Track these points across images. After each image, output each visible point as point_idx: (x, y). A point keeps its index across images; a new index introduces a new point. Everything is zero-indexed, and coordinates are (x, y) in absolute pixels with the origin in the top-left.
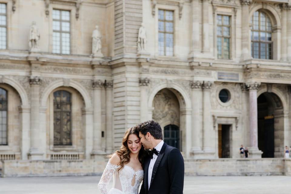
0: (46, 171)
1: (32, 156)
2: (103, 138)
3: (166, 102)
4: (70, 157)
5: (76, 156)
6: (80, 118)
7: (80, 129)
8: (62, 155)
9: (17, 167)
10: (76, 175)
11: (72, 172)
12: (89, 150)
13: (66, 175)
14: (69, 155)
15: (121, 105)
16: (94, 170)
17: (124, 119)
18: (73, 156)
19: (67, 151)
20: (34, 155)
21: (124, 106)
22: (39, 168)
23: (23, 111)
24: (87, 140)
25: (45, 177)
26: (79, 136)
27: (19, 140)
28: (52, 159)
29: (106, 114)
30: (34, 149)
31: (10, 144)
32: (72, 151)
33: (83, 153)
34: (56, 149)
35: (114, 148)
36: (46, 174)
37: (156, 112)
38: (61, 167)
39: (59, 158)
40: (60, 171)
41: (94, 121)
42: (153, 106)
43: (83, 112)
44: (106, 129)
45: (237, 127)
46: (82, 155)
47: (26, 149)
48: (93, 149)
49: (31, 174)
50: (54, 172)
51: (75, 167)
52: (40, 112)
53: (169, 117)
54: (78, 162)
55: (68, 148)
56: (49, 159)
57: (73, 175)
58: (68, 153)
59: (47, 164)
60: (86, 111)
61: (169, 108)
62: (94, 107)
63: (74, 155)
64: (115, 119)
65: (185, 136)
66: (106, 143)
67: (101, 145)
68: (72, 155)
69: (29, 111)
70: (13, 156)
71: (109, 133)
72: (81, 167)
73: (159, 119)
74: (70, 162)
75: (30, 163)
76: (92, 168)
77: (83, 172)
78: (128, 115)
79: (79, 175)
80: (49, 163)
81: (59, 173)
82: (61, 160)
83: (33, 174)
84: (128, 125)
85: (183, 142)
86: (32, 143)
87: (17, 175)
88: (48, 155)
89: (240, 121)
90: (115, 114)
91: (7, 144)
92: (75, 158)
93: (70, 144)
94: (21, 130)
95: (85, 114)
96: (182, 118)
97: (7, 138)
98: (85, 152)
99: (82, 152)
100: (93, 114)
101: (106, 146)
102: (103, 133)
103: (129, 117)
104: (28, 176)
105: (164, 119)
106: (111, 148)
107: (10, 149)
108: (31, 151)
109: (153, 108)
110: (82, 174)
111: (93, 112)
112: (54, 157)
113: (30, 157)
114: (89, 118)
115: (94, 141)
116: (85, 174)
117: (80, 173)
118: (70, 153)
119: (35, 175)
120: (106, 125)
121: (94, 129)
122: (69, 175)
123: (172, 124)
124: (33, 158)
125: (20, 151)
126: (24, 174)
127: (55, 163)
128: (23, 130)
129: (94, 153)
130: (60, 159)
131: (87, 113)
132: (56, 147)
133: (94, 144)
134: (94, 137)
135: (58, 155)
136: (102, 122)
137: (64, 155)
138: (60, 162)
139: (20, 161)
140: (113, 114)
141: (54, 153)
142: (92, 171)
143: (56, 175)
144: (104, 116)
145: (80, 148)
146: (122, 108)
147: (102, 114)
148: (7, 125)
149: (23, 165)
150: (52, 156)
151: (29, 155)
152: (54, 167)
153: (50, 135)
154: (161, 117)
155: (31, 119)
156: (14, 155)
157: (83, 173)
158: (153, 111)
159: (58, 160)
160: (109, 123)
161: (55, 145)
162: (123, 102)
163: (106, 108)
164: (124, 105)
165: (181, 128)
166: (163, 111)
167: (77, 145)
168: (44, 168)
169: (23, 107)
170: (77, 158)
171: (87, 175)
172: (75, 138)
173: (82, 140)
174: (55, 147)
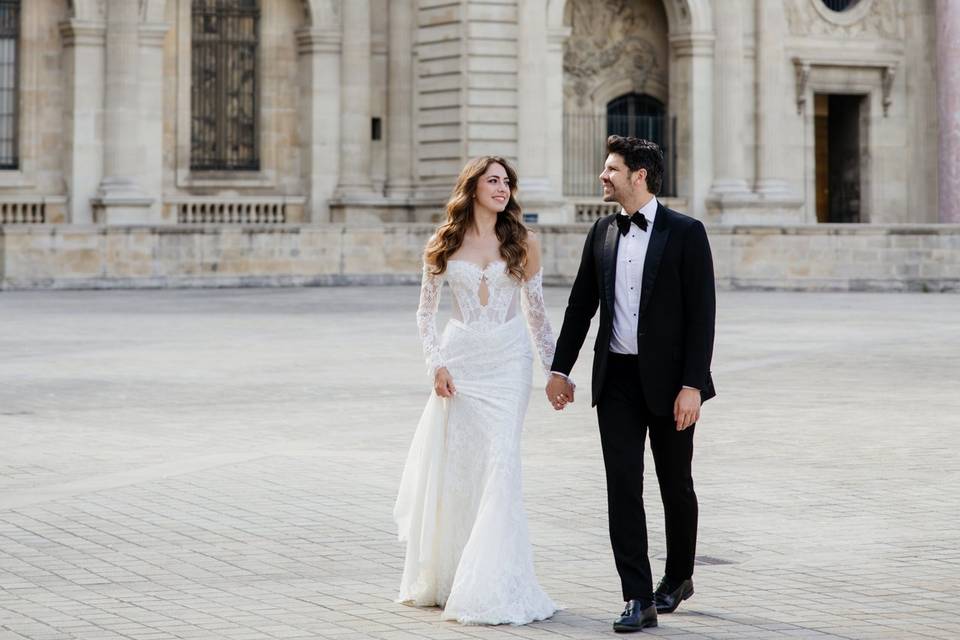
0: (162, 267)
1: (109, 211)
2: (376, 143)
3: (617, 9)
4: (253, 216)
5: (275, 209)
6: (290, 66)
7: (289, 110)
8: (221, 208)
9: (53, 251)
10: (274, 282)
11: (257, 272)
12: (323, 189)
13: (237, 281)
14: (248, 209)
15: (447, 20)
16: (342, 265)
17: (458, 73)
18: (262, 210)
19: (242, 190)
20: (116, 205)
21: (457, 22)
22: (136, 256)
23: (78, 39)
24: (316, 149)
25: (158, 288)
26: (286, 135)
27: (62, 149)
28: (185, 221)
29: (388, 54)
30: (116, 183)
31: (26, 164)
32: (259, 190)
33: (301, 200)
34: (198, 183)
35: (418, 182)
36: (162, 278)
37: (579, 45)
38: (218, 252)
39: (209, 217)
40: (214, 267)
41: (342, 81)
42: (565, 24)
43: (304, 45)
44: (388, 111)
45: (886, 105)
46: (295, 205)
47: (85, 182)
48: (339, 186)
49: (104, 278)
50: (189, 272)
51: (272, 252)
52: (141, 45)
53: (625, 63)
54: (283, 232)
55: (244, 180)
56: (173, 220)
57: (265, 282)
58: (245, 201)
59: (166, 239)
60: (314, 40)
61: (626, 32)
62: (342, 28)
63: (266, 208)
64: (425, 73)
65: (688, 137)
66: (388, 161)
67: (368, 169)
68: (258, 208)
69: (100, 41)
70: (38, 211)
71: (399, 126)
72: (295, 253)
73: (589, 72)
74: (251, 233)
75: (102, 237)
76: (337, 258)
77: (302, 272)
78: (471, 55)
79: (286, 281)
80: (174, 237)
81: (209, 274)
82: (216, 225)
83: (114, 280)
84: (472, 93)
85: (680, 162)
86: (108, 160)
87: (52, 281)
88: (167, 206)
89: (898, 82)
90: (425, 52)
91: (14, 166)
92: (271, 217)
93: (253, 165)
94: (67, 113)
95: (311, 52)
96: (676, 68)
97: (15, 140)
98: (309, 197)
99: (299, 195)
100: (340, 52)
101: (388, 175)
102: (376, 123)
103: (476, 65)
104: (92, 284)
105: (608, 70)
106: (405, 182)
107: (29, 183)
108: (104, 193)
109: (568, 32)
110: (297, 281)
111: (340, 44)
112: (190, 216)
113: (100, 212)
114: (323, 67)
115: (342, 154)
116: (310, 280)
117: (290, 277)
118: (253, 201)
119: (120, 283)
120: (388, 94)
121: (343, 109)
122: (246, 281)
123: (639, 91)
124: (114, 217)
125: (65, 190)
126: (78, 277)
127: (197, 237)
128: (77, 112)
129: (344, 202)
130: (213, 221)
131: (316, 47)
132: (201, 178)
133: (342, 167)
134: (342, 141)
135: (208, 209)
136: (374, 83)
137: (231, 208)
138: (216, 233)
139: (62, 228)
140: (414, 54)
141: (191, 200)
142: (335, 270)
143: (197, 283)
144: (382, 59)
145: (290, 181)
146: (450, 32)
147: (373, 53)
148: (16, 91)
149: (76, 245)
150: (185, 208)
151: (98, 206)
152: (191, 254)
153: (176, 132)
154: (596, 65)
155: (106, 72)
156: (43, 207)
157: (300, 276)
158: (566, 43)
159: (208, 226)
160: (400, 85)
161: (197, 167)
162: (454, 8)
163: (388, 28)
164: (455, 18)
165: (674, 109)
166: (605, 42)
167: (278, 169)
168: (154, 256)
169: (75, 24)
170: (280, 217)
171: (316, 284)
172: (273, 141)
173: (297, 151)
174: (194, 178)
